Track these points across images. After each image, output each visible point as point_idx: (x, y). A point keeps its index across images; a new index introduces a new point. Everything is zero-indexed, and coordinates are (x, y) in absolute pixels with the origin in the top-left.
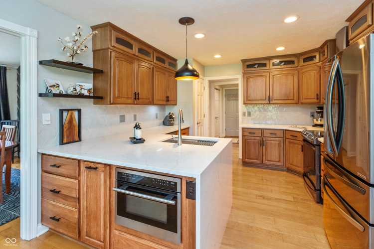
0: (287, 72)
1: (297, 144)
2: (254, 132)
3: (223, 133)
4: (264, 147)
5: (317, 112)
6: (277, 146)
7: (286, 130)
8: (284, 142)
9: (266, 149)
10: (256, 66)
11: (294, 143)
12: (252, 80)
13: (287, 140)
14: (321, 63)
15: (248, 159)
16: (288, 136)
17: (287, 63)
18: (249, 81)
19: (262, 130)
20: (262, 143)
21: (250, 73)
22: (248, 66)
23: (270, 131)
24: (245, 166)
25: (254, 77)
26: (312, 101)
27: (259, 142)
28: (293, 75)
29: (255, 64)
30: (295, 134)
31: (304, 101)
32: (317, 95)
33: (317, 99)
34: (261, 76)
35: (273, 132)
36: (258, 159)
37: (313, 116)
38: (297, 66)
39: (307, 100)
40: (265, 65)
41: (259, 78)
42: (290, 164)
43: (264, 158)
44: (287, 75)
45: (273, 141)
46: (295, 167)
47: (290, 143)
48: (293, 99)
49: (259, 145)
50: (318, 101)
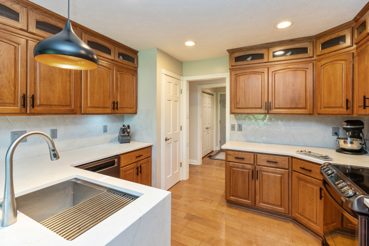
0: (296, 66)
1: (312, 183)
2: (243, 156)
3: (217, 145)
4: (257, 182)
5: (344, 128)
6: (278, 181)
7: (292, 157)
8: (290, 176)
9: (261, 185)
10: (249, 59)
11: (307, 182)
12: (242, 78)
13: (295, 174)
14: (355, 46)
15: (233, 196)
16: (296, 167)
17: (295, 51)
18: (238, 80)
19: (255, 154)
20: (255, 174)
21: (240, 69)
22: (238, 59)
23: (267, 157)
24: (229, 207)
25: (245, 74)
26: (338, 111)
27: (251, 173)
28: (305, 70)
29: (248, 56)
30: (308, 166)
31: (323, 111)
32: (347, 101)
33: (347, 108)
34: (256, 73)
35: (271, 158)
36: (248, 199)
37: (336, 134)
38: (311, 55)
39: (328, 109)
40: (261, 56)
41: (253, 75)
42: (299, 214)
43: (258, 197)
44: (296, 70)
45: (272, 172)
46: (307, 221)
47: (299, 179)
48: (305, 108)
49: (251, 177)
50: (349, 111)
